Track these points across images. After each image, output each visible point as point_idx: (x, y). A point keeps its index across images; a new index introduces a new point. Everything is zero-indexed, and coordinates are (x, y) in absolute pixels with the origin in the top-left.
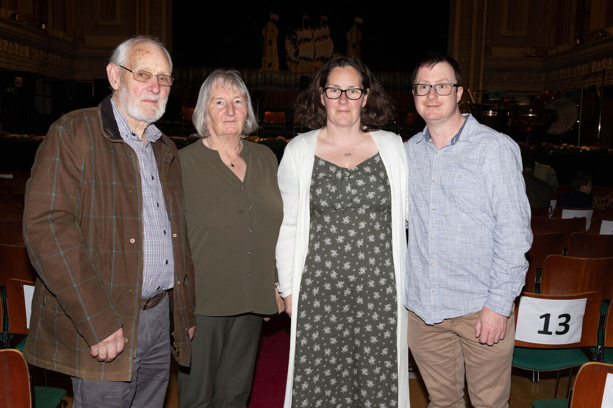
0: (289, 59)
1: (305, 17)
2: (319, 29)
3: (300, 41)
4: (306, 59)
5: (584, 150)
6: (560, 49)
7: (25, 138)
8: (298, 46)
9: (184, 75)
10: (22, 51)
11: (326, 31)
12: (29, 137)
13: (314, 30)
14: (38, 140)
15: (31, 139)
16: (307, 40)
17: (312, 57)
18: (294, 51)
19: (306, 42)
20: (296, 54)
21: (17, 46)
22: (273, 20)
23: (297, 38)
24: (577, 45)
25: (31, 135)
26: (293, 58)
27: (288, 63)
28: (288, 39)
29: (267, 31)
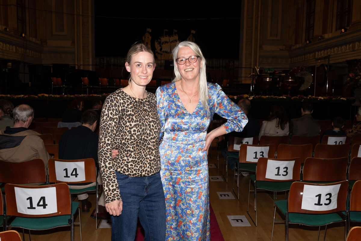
0: (157, 52)
1: (165, 30)
2: (173, 36)
3: (163, 43)
4: (166, 52)
5: (321, 99)
6: (298, 46)
7: (8, 97)
8: (162, 46)
9: (102, 61)
10: (11, 48)
11: (176, 37)
12: (11, 96)
13: (170, 37)
14: (15, 98)
15: (12, 97)
16: (166, 42)
17: (169, 51)
18: (159, 48)
19: (166, 43)
20: (161, 50)
21: (8, 45)
22: (148, 32)
23: (161, 41)
24: (307, 44)
25: (12, 95)
26: (160, 52)
27: (157, 54)
28: (157, 42)
29: (145, 37)
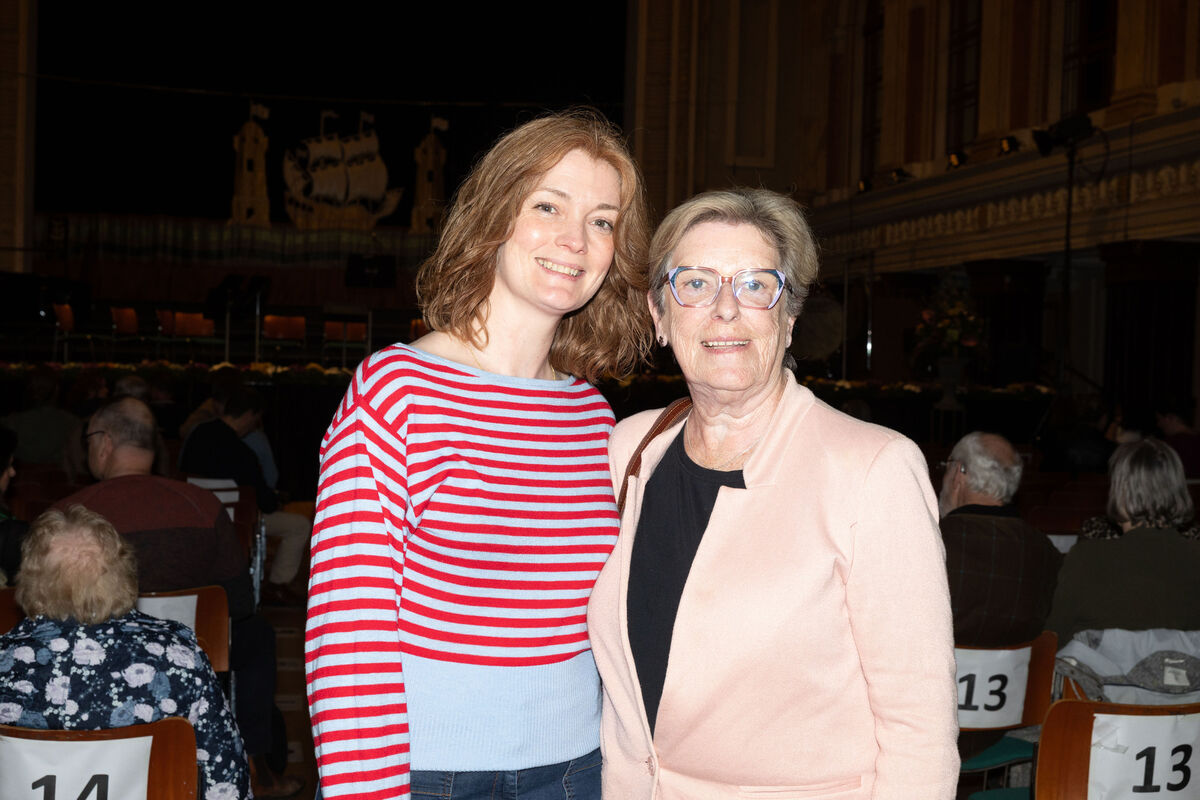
0: (292, 201)
1: (325, 114)
2: (357, 139)
3: (316, 164)
4: (329, 201)
5: (842, 388)
8: (313, 175)
11: (370, 143)
13: (347, 141)
16: (330, 161)
17: (341, 196)
18: (301, 184)
19: (329, 166)
20: (308, 190)
22: (257, 119)
23: (308, 155)
26: (301, 199)
27: (290, 209)
28: (290, 159)
29: (243, 140)
